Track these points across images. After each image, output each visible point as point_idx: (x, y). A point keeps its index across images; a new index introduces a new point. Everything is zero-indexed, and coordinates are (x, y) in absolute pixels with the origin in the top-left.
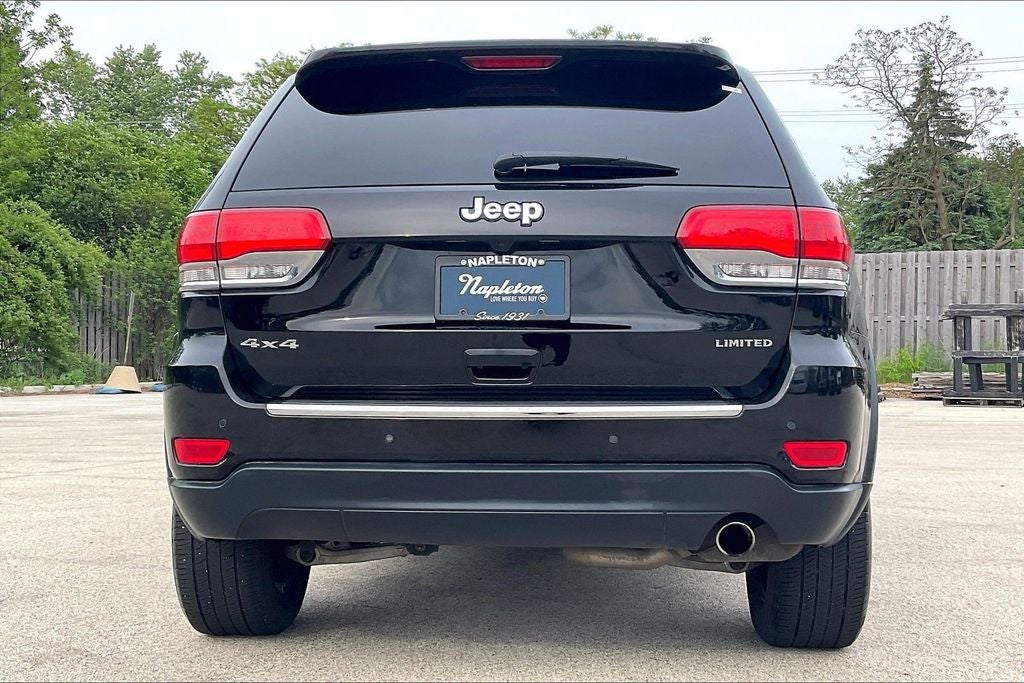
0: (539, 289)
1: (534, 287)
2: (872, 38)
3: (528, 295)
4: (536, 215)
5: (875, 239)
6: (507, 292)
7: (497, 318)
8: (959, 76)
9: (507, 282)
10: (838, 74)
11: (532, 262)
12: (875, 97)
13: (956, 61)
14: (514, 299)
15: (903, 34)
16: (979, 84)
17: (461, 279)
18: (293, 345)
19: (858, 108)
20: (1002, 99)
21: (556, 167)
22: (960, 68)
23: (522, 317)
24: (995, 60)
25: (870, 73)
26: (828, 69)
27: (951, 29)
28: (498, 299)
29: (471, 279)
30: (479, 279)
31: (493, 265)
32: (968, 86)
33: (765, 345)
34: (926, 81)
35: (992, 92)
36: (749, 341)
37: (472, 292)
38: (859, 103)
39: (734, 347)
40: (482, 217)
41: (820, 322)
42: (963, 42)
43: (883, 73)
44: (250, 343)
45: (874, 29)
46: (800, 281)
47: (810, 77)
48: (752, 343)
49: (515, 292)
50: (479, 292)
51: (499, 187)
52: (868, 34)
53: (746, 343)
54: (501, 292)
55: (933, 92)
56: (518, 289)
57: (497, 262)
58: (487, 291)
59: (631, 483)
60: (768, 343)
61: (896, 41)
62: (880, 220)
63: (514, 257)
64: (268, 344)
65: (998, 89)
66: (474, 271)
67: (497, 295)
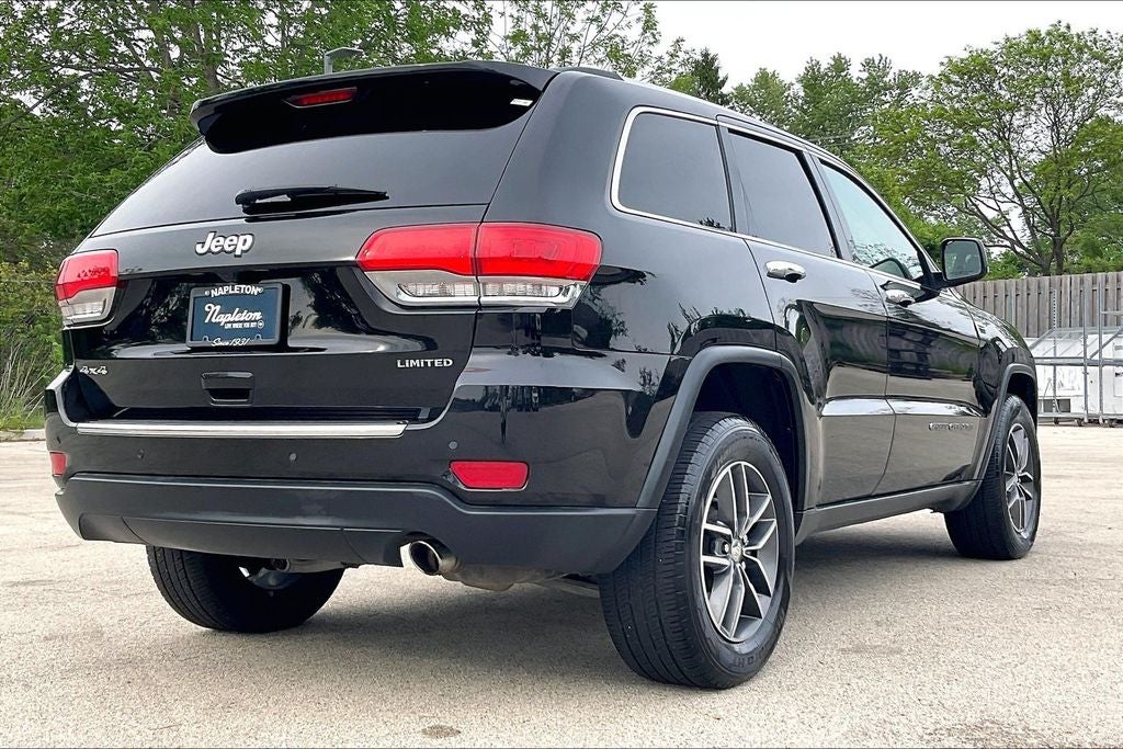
0: (258, 315)
1: (256, 314)
3: (250, 321)
4: (247, 247)
6: (237, 319)
7: (227, 344)
9: (237, 310)
11: (255, 290)
14: (239, 326)
17: (207, 309)
21: (285, 198)
23: (244, 342)
28: (229, 326)
29: (213, 308)
31: (228, 295)
33: (445, 364)
36: (429, 361)
37: (213, 320)
39: (415, 367)
40: (209, 251)
41: (529, 341)
44: (84, 370)
46: (483, 299)
48: (433, 363)
49: (242, 319)
50: (217, 320)
51: (249, 220)
53: (426, 363)
54: (232, 320)
56: (245, 316)
57: (231, 292)
58: (222, 319)
59: (310, 498)
60: (448, 362)
63: (243, 287)
64: (92, 371)
66: (215, 301)
67: (230, 322)
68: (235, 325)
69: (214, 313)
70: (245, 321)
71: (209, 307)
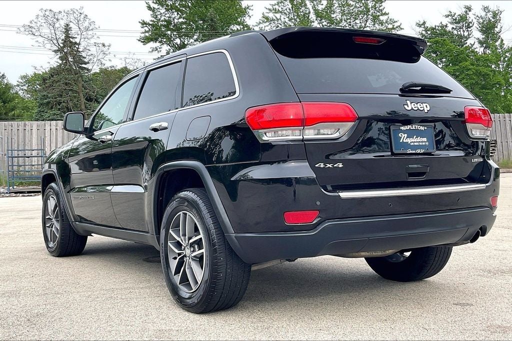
0: (425, 139)
1: (424, 139)
2: (47, 13)
3: (422, 142)
4: (428, 109)
5: (46, 112)
6: (416, 141)
7: (414, 152)
8: (90, 37)
9: (415, 136)
10: (30, 29)
11: (422, 128)
12: (48, 42)
13: (87, 29)
14: (418, 144)
15: (63, 12)
16: (98, 41)
18: (341, 166)
19: (39, 47)
20: (108, 49)
22: (90, 33)
23: (422, 151)
24: (104, 30)
25: (46, 31)
26: (24, 26)
27: (85, 14)
28: (413, 144)
29: (403, 135)
30: (406, 135)
31: (410, 129)
32: (92, 41)
34: (68, 37)
35: (104, 45)
37: (404, 141)
38: (40, 44)
39: (476, 162)
40: (412, 109)
42: (91, 21)
43: (53, 31)
44: (320, 165)
45: (49, 9)
47: (16, 29)
49: (418, 141)
50: (406, 141)
51: (400, 95)
52: (45, 11)
53: (478, 160)
55: (71, 42)
56: (419, 139)
58: (409, 140)
60: (482, 160)
61: (60, 16)
62: (48, 103)
63: (416, 126)
64: (328, 165)
65: (106, 44)
66: (404, 132)
67: (412, 142)
68: (415, 144)
69: (404, 138)
70: (420, 142)
71: (401, 135)
